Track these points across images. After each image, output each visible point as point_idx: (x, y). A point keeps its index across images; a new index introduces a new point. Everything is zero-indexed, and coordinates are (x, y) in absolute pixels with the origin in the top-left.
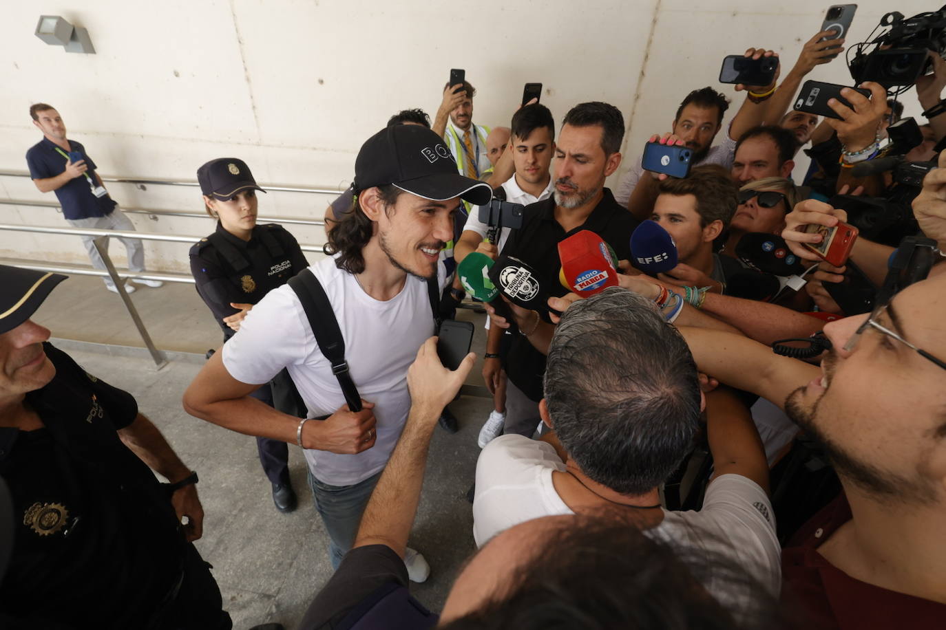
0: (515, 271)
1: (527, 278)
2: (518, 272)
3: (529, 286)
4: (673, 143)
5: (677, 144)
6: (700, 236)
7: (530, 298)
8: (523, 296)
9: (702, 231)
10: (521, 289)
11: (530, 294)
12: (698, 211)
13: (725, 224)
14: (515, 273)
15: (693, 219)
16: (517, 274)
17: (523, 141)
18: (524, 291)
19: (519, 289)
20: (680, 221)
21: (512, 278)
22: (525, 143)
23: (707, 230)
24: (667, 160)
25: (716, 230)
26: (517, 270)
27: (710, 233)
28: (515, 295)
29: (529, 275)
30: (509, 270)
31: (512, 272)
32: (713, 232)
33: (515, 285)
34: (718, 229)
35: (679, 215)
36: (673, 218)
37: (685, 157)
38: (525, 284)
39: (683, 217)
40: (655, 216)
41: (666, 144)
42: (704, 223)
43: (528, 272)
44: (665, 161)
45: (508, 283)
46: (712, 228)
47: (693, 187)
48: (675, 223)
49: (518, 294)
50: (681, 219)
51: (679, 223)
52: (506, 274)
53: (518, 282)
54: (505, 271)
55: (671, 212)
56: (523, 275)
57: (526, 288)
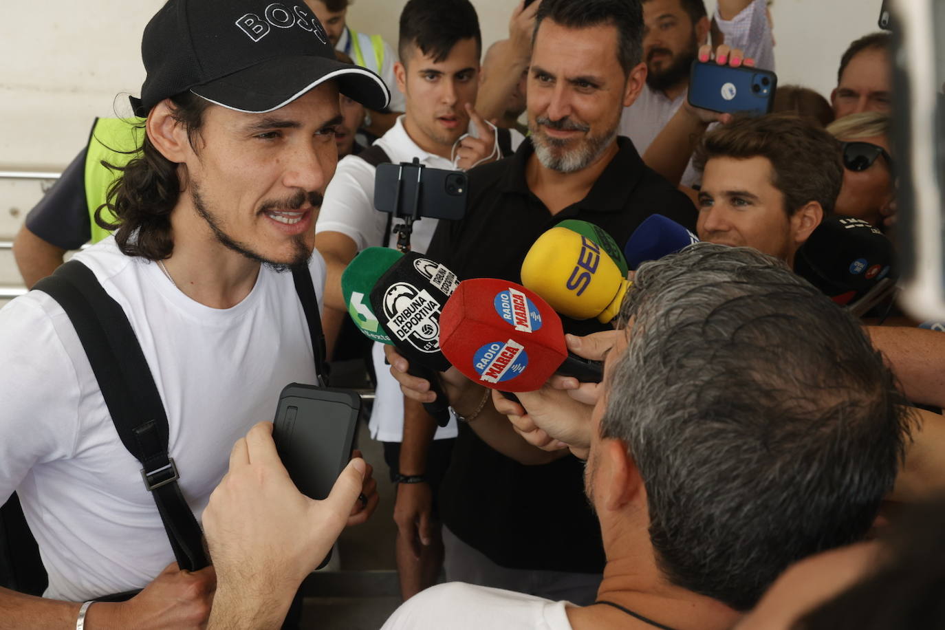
0: (411, 293)
1: (431, 313)
2: (417, 298)
3: (434, 328)
4: (740, 64)
5: (745, 64)
6: (787, 231)
7: (433, 348)
8: (421, 343)
9: (789, 221)
10: (418, 328)
11: (435, 342)
12: (777, 185)
13: (825, 209)
14: (411, 297)
15: (773, 199)
16: (414, 301)
17: (435, 62)
18: (422, 334)
19: (414, 328)
20: (750, 203)
21: (404, 304)
22: (438, 67)
23: (796, 221)
24: (731, 91)
25: (811, 219)
26: (416, 294)
27: (802, 225)
28: (406, 337)
29: (436, 308)
30: (401, 288)
31: (406, 295)
32: (808, 224)
33: (409, 320)
34: (814, 216)
35: (746, 194)
36: (737, 198)
37: (761, 86)
38: (426, 321)
39: (753, 196)
40: (704, 198)
41: (727, 64)
42: (792, 206)
43: (436, 302)
44: (728, 91)
45: (395, 312)
46: (805, 216)
47: (763, 143)
48: (742, 208)
49: (411, 337)
50: (750, 199)
51: (747, 208)
52: (395, 294)
53: (413, 315)
54: (395, 288)
55: (733, 189)
56: (425, 304)
57: (427, 329)
